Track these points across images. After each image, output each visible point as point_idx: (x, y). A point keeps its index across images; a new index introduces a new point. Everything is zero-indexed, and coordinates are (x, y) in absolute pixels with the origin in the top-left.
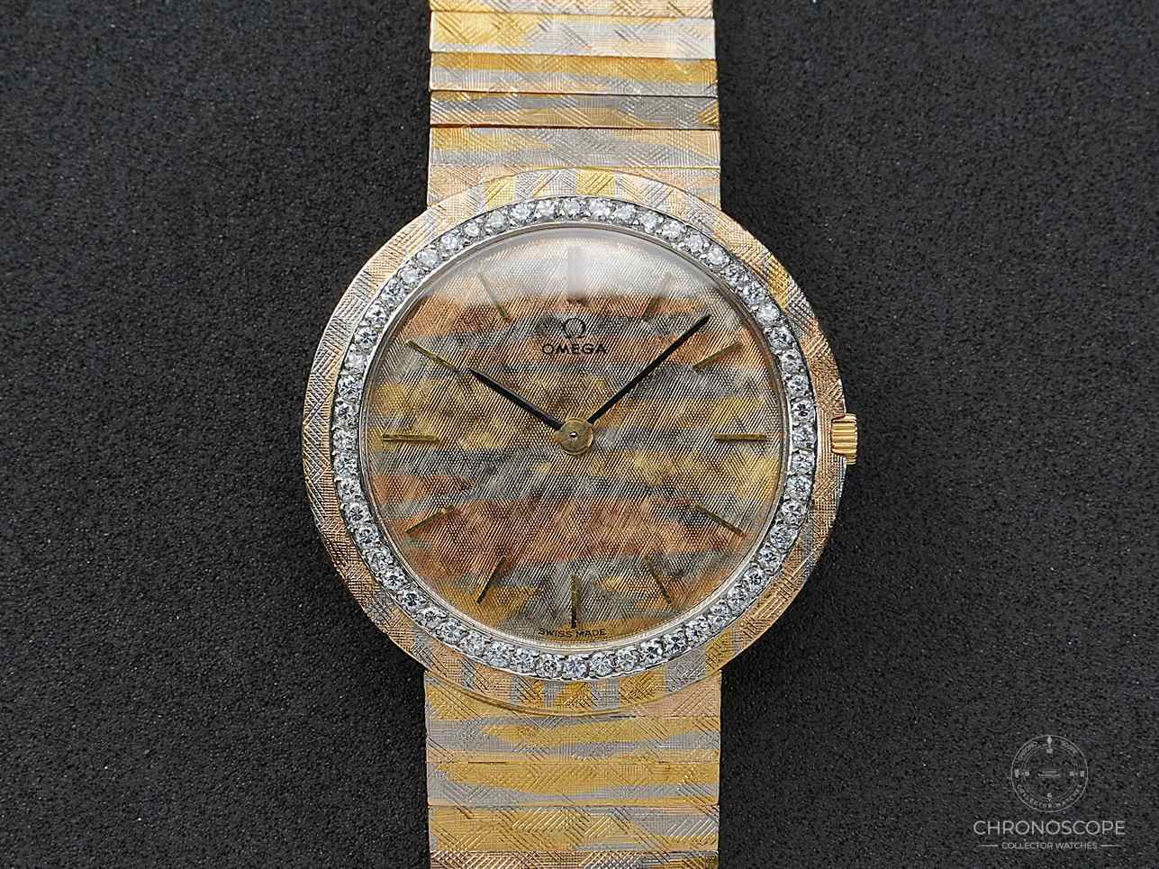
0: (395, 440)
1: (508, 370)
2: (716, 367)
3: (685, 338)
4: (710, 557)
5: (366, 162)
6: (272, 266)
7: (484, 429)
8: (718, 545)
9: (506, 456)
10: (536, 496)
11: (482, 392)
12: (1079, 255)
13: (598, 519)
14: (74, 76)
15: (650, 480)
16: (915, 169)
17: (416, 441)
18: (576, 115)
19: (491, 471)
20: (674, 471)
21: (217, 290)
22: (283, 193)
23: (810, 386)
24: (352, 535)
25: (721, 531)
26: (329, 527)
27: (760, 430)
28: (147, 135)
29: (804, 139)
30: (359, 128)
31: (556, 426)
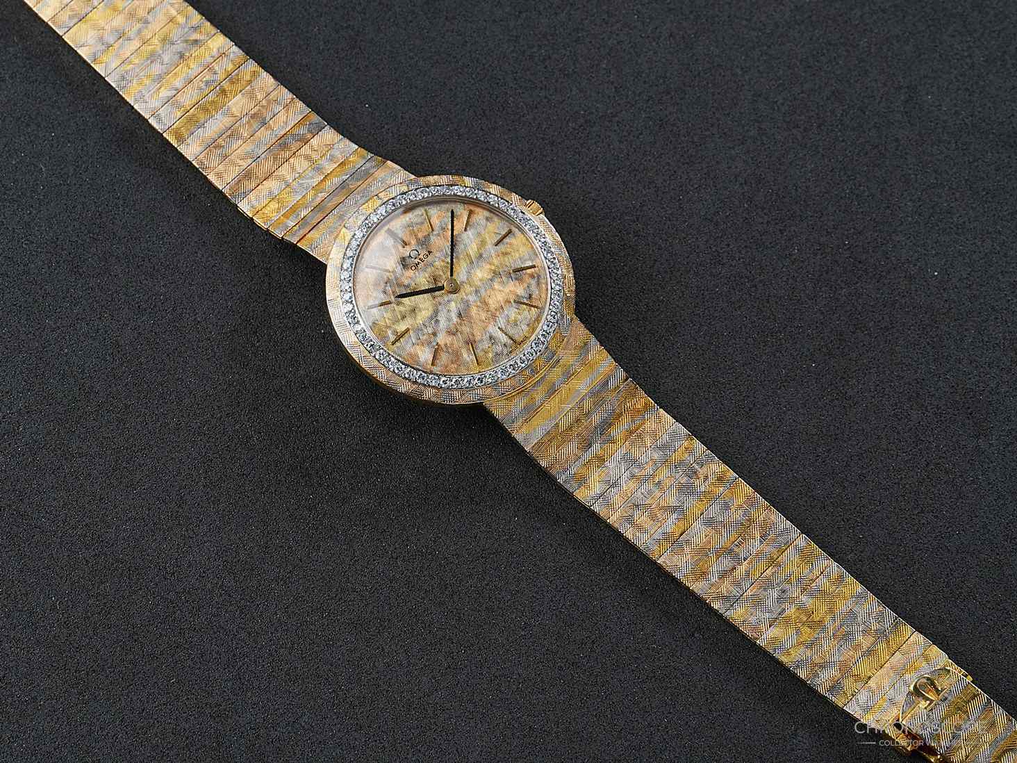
0: (396, 341)
1: (408, 286)
2: (471, 223)
3: (452, 226)
4: (533, 282)
5: (280, 286)
6: (287, 345)
7: (420, 311)
8: (532, 276)
9: (436, 312)
10: (460, 315)
11: (406, 300)
12: (535, 102)
13: (486, 304)
14: (157, 349)
15: (489, 277)
16: (455, 125)
17: (402, 335)
18: (336, 200)
19: (437, 321)
20: (493, 268)
21: (277, 370)
22: (265, 320)
23: (507, 201)
24: (416, 382)
25: (529, 271)
26: (405, 388)
27: (506, 230)
28: (201, 344)
29: (411, 150)
30: (266, 279)
31: (442, 288)
